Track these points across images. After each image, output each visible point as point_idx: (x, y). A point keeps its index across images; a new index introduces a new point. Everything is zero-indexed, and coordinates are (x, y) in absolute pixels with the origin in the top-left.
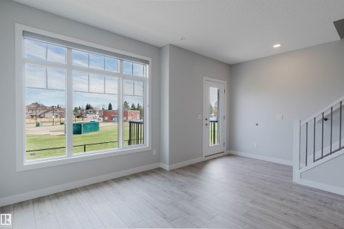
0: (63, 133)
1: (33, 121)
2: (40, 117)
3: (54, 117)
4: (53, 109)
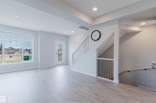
0: (21, 60)
1: (9, 55)
2: (12, 53)
3: (18, 53)
4: (18, 50)
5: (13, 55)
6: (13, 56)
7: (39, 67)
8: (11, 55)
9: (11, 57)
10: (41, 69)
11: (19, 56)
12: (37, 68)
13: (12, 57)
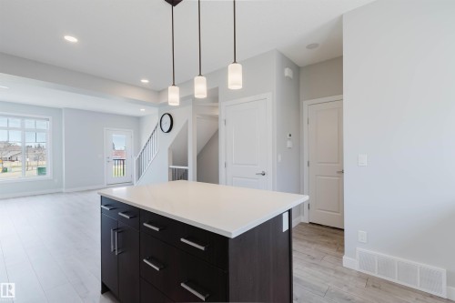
3: (28, 160)
4: (27, 150)
5: (14, 164)
6: (13, 169)
7: (64, 190)
8: (7, 164)
9: (5, 170)
10: (68, 193)
11: (30, 168)
12: (61, 193)
13: (10, 171)
